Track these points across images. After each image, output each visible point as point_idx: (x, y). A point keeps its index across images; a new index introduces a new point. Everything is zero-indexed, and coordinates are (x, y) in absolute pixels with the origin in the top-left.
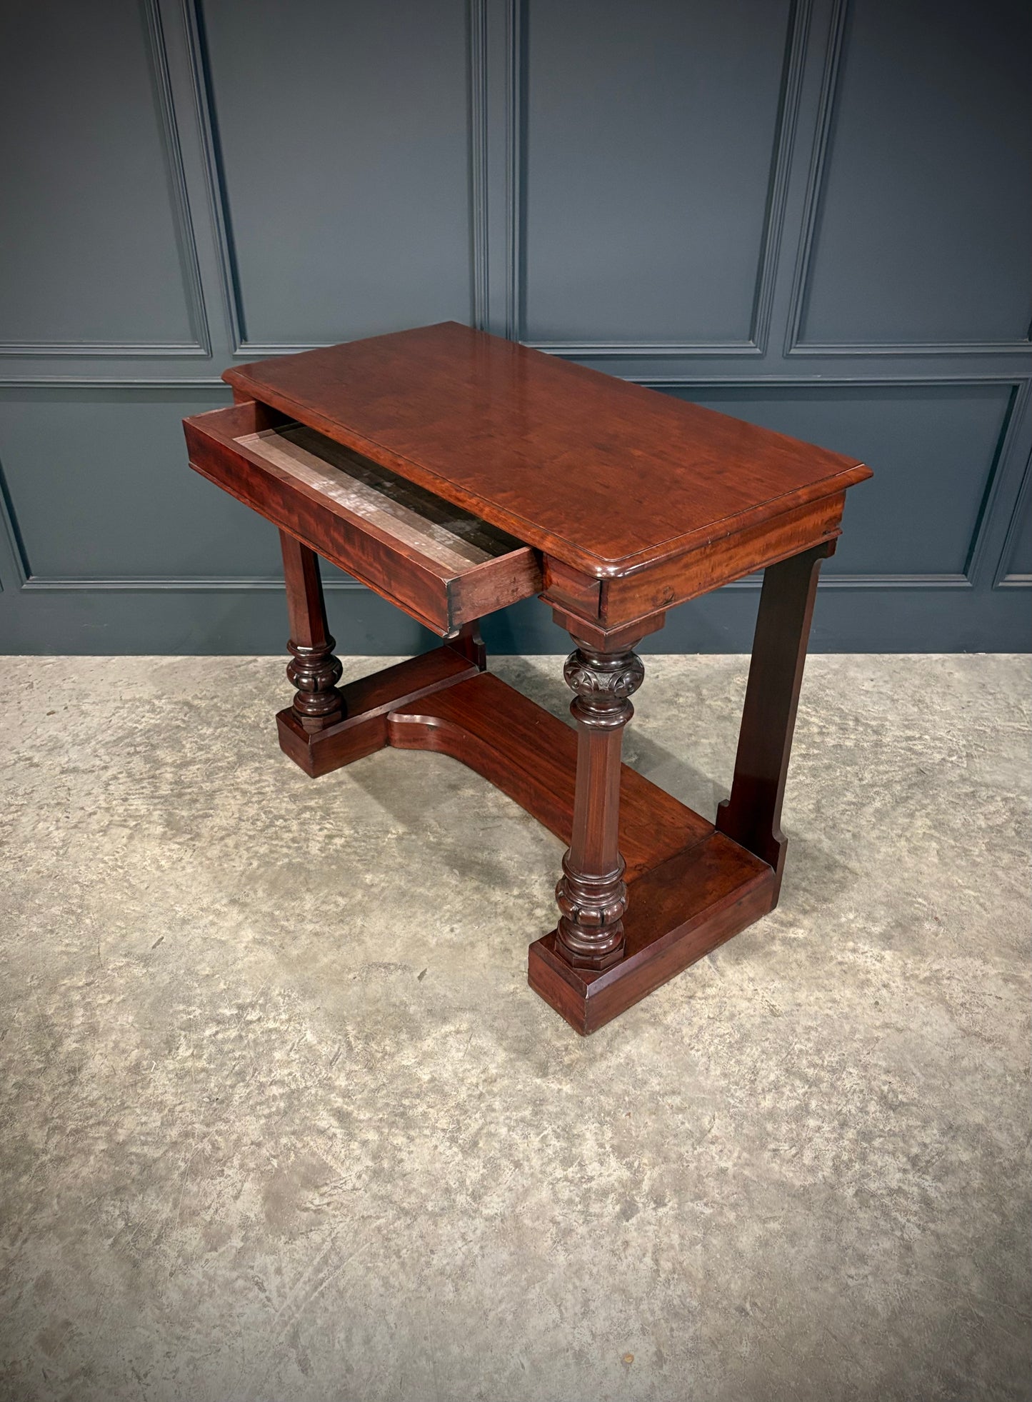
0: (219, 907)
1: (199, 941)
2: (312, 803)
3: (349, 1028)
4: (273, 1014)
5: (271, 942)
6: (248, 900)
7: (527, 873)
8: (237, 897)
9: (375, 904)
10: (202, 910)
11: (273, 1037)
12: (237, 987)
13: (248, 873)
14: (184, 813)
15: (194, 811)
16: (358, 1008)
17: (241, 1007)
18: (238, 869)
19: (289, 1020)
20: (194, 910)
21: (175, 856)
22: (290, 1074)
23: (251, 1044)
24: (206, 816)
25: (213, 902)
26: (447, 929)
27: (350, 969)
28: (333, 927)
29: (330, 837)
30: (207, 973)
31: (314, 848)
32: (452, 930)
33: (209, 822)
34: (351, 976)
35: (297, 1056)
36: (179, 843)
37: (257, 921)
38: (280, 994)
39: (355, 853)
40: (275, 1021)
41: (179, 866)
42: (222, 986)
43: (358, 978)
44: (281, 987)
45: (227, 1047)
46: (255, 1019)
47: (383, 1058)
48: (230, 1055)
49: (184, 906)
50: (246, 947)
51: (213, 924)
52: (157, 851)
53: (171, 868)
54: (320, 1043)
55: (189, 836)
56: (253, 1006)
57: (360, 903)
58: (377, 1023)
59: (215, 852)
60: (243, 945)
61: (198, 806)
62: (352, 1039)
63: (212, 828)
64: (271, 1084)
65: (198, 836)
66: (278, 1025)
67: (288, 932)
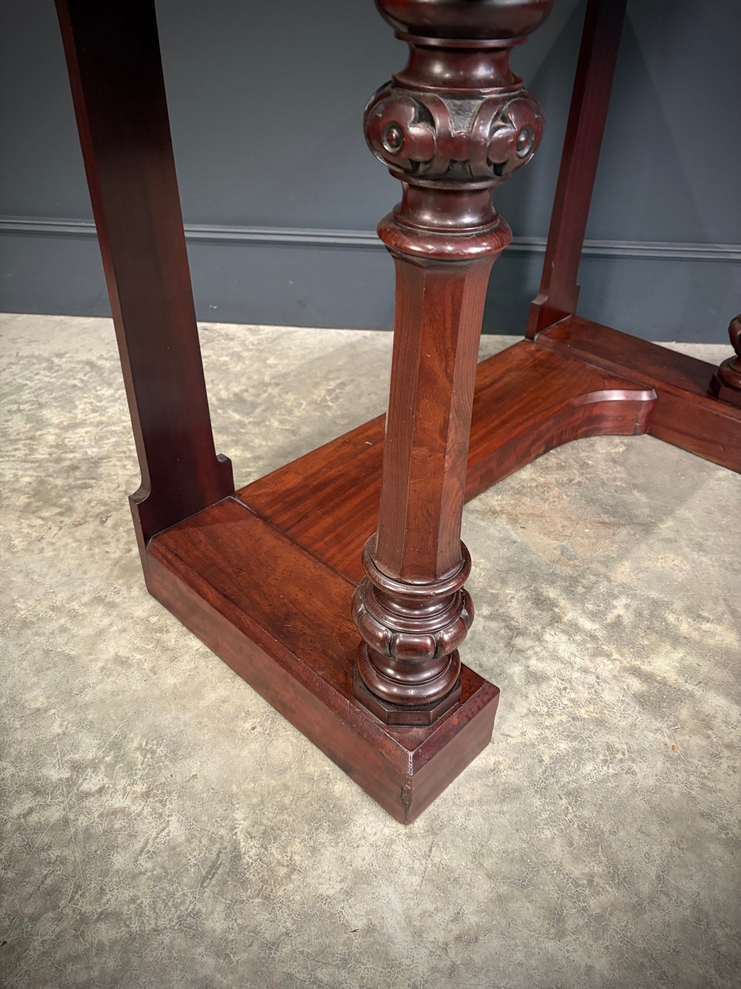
0: (76, 607)
1: (38, 654)
3: (239, 815)
4: (123, 782)
5: (139, 662)
6: (118, 599)
7: (498, 585)
8: (103, 594)
10: (53, 609)
11: (117, 826)
12: (77, 732)
13: (123, 562)
14: (59, 482)
15: (71, 481)
16: (254, 780)
17: (77, 768)
18: (112, 556)
19: (146, 795)
20: (41, 609)
21: (34, 534)
22: (133, 900)
23: (81, 836)
24: (85, 486)
25: (70, 600)
27: (248, 713)
30: (38, 705)
33: (86, 495)
34: (248, 725)
35: (149, 865)
36: (42, 518)
37: (124, 630)
38: (139, 748)
40: (125, 794)
41: (36, 547)
42: (56, 729)
43: (259, 729)
44: (144, 736)
45: (43, 839)
46: (94, 788)
47: (288, 876)
48: (43, 855)
49: (30, 602)
50: (103, 668)
51: (63, 630)
52: (13, 526)
53: (26, 550)
54: (189, 841)
55: (58, 510)
56: (94, 765)
58: (283, 809)
59: (87, 532)
60: (100, 664)
61: (78, 474)
62: (241, 837)
63: (89, 502)
64: (99, 919)
65: (68, 510)
66: (127, 802)
67: (165, 649)
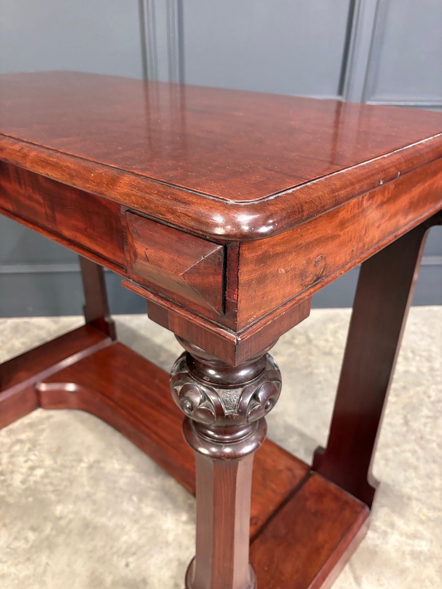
2: (23, 436)
9: (61, 539)
26: (123, 563)
28: (20, 566)
29: (32, 468)
31: (17, 479)
32: (127, 565)
39: (51, 483)
57: (47, 538)
